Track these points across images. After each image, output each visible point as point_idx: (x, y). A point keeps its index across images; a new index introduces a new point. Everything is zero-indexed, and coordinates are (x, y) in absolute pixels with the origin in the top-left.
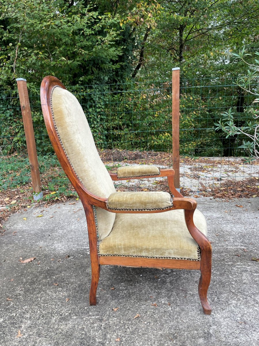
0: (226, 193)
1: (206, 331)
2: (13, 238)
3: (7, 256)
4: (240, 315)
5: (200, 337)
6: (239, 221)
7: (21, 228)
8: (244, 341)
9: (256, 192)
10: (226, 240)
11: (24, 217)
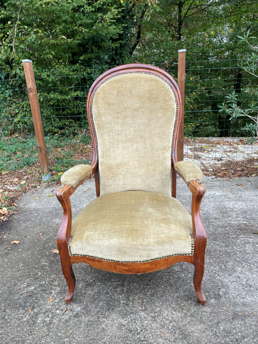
0: (227, 172)
1: (216, 293)
2: (29, 216)
3: (27, 233)
4: (245, 280)
5: (211, 298)
6: (240, 199)
7: (35, 206)
8: (250, 301)
9: (256, 172)
10: (230, 216)
11: (36, 197)
